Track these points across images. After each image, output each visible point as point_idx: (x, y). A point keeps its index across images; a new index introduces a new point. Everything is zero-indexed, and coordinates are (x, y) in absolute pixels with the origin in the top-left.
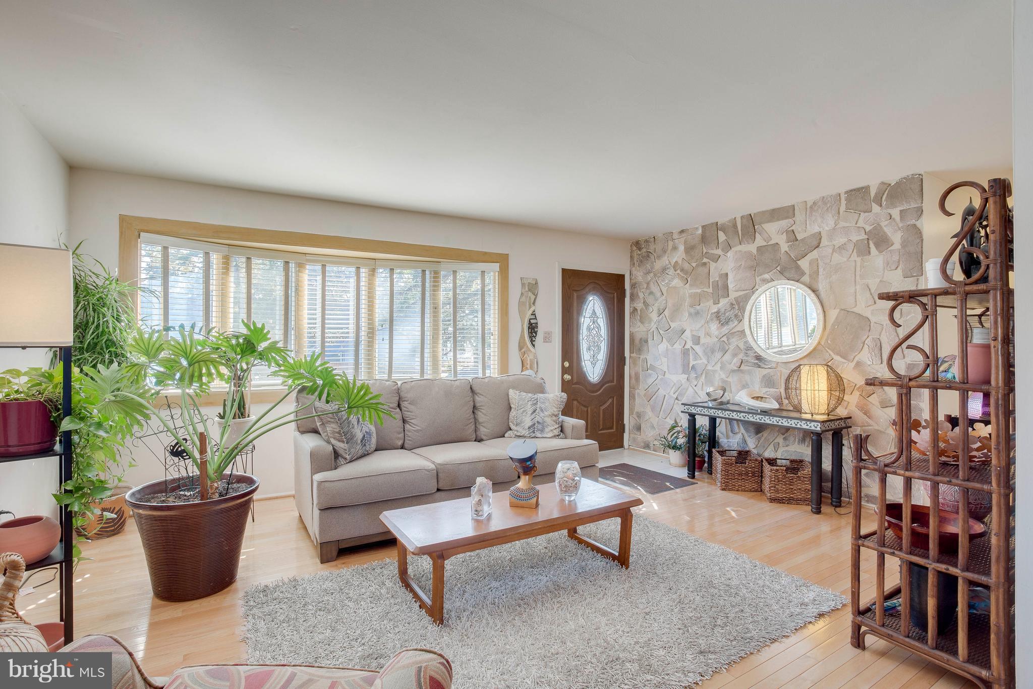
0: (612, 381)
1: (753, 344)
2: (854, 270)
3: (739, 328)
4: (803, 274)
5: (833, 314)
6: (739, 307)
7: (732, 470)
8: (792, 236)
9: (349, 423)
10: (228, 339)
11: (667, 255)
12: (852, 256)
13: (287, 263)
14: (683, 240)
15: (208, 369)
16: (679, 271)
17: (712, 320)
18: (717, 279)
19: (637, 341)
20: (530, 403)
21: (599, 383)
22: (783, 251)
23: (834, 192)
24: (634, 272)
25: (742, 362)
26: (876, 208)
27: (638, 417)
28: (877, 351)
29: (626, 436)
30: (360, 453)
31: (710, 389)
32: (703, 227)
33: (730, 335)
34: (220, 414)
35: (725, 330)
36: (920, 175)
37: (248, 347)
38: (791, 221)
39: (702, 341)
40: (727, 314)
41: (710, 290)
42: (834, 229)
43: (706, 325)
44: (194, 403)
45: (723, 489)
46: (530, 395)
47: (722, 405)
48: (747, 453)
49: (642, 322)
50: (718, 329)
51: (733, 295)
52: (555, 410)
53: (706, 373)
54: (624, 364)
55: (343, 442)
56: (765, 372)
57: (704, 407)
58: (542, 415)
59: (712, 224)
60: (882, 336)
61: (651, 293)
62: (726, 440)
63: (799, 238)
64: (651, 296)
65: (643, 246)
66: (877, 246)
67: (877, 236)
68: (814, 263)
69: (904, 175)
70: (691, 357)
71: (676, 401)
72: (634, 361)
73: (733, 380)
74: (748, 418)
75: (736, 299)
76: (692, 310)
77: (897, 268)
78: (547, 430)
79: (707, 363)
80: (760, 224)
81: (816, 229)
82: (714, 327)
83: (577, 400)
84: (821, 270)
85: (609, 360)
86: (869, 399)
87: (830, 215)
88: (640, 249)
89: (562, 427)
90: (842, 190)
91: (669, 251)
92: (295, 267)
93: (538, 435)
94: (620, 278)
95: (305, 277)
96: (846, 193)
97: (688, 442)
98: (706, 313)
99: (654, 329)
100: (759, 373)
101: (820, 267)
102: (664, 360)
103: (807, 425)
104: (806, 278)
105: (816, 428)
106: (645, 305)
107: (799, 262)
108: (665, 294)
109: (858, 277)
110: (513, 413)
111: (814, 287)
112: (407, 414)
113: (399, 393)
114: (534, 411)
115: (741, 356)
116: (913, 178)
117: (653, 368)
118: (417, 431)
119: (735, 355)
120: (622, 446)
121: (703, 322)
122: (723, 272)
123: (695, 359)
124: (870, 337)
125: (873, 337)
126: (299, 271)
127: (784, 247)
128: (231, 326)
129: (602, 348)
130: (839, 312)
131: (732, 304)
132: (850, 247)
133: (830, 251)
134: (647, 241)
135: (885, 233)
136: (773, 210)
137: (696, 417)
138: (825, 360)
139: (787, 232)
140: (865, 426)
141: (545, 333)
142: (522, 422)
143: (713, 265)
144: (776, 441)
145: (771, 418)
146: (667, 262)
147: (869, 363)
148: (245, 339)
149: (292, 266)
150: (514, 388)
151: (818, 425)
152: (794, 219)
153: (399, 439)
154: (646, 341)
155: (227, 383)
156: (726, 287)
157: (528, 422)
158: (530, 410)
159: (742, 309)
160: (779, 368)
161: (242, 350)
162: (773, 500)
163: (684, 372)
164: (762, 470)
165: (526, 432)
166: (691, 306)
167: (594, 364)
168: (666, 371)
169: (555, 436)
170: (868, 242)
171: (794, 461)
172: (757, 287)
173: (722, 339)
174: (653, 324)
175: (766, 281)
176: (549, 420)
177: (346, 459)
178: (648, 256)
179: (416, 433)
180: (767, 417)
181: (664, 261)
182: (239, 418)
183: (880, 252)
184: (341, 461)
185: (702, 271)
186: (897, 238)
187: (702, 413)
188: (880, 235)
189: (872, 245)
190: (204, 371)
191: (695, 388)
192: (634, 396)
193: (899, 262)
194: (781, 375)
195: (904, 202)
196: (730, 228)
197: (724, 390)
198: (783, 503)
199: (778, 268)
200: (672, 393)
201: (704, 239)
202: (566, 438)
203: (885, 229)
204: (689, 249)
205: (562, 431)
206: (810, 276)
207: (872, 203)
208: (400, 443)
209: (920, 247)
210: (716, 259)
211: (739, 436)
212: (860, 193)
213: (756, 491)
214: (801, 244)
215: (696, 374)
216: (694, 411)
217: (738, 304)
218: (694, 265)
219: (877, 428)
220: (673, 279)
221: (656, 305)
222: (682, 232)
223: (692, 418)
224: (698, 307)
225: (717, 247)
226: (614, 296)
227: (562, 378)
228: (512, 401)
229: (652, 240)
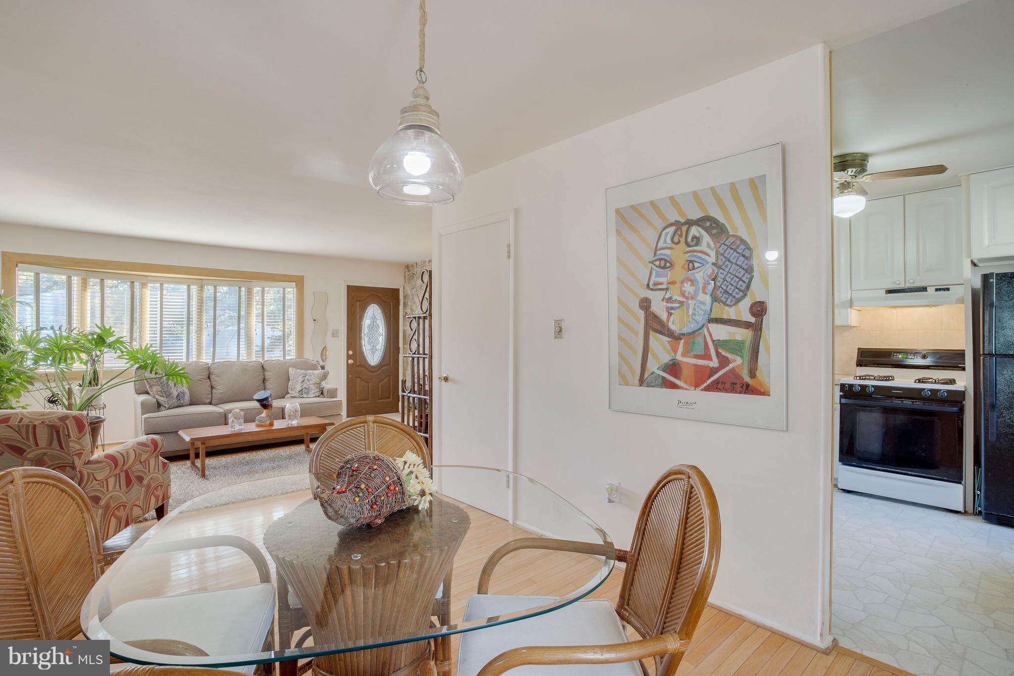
0: (389, 364)
9: (168, 386)
10: (85, 336)
13: (132, 283)
15: (72, 355)
19: (407, 336)
20: (301, 376)
21: (378, 366)
24: (406, 287)
29: (400, 403)
30: (176, 404)
34: (80, 384)
37: (100, 341)
44: (63, 377)
46: (303, 371)
52: (318, 380)
54: (399, 353)
55: (164, 397)
58: (308, 383)
61: (414, 303)
64: (414, 305)
65: (411, 269)
72: (406, 351)
78: (311, 392)
85: (386, 349)
88: (409, 271)
89: (322, 391)
92: (139, 285)
93: (305, 396)
94: (396, 292)
95: (148, 292)
106: (411, 311)
110: (290, 383)
112: (214, 383)
113: (209, 370)
114: (303, 381)
118: (221, 393)
120: (397, 411)
126: (142, 288)
128: (89, 326)
129: (381, 341)
134: (412, 266)
141: (334, 330)
142: (295, 388)
148: (98, 336)
149: (137, 285)
150: (293, 367)
153: (207, 398)
155: (85, 365)
157: (299, 388)
158: (300, 380)
161: (96, 343)
165: (297, 394)
167: (373, 353)
169: (316, 396)
176: (312, 387)
177: (165, 407)
178: (412, 277)
179: (219, 395)
182: (94, 386)
184: (163, 408)
190: (69, 356)
202: (324, 397)
205: (321, 393)
208: (208, 401)
221: (417, 311)
226: (390, 305)
227: (347, 362)
228: (290, 375)
229: (415, 265)
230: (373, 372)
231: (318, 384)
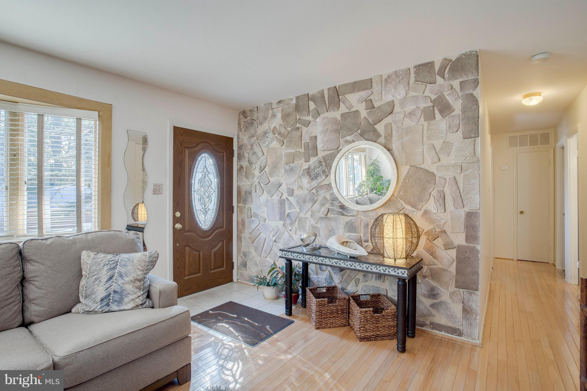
0: (222, 227)
1: (338, 195)
2: (422, 132)
3: (326, 182)
4: (379, 136)
5: (405, 170)
6: (326, 165)
7: (325, 309)
8: (370, 105)
11: (267, 121)
12: (420, 120)
14: (280, 109)
16: (276, 135)
17: (304, 175)
18: (308, 141)
19: (243, 194)
20: (106, 268)
21: (210, 229)
22: (362, 117)
23: (404, 67)
24: (241, 136)
25: (329, 211)
26: (439, 80)
27: (244, 256)
28: (441, 201)
29: (235, 272)
31: (304, 236)
32: (297, 98)
33: (319, 188)
35: (314, 183)
36: (476, 52)
38: (369, 92)
39: (296, 193)
40: (316, 170)
41: (302, 150)
42: (405, 98)
43: (299, 179)
45: (318, 328)
46: (110, 256)
47: (315, 251)
48: (334, 288)
49: (247, 178)
50: (309, 182)
51: (321, 154)
52: (140, 273)
53: (299, 221)
54: (233, 212)
56: (348, 219)
57: (300, 253)
58: (121, 281)
59: (304, 95)
60: (445, 188)
61: (254, 153)
62: (315, 276)
63: (376, 106)
64: (254, 156)
65: (248, 115)
66: (441, 112)
67: (441, 104)
68: (388, 126)
69: (464, 52)
70: (287, 206)
71: (275, 243)
72: (241, 210)
73: (322, 226)
74: (340, 264)
75: (324, 157)
76: (287, 167)
77: (458, 130)
78: (126, 300)
79: (299, 211)
80: (344, 94)
81: (390, 98)
82: (305, 181)
83: (189, 246)
84: (394, 133)
85: (219, 209)
86: (435, 242)
87: (402, 87)
88: (246, 117)
89: (149, 292)
90: (411, 66)
91: (269, 119)
93: (114, 307)
94: (230, 140)
96: (415, 67)
97: (286, 282)
98: (299, 169)
99: (256, 183)
100: (343, 220)
101: (393, 130)
102: (265, 209)
103: (395, 272)
104: (382, 140)
105: (403, 274)
106: (249, 164)
107: (376, 126)
108: (265, 154)
109: (425, 139)
110: (83, 282)
111: (389, 146)
114: (111, 278)
115: (328, 206)
116: (471, 54)
117: (256, 215)
119: (323, 205)
120: (231, 280)
121: (296, 177)
122: (313, 135)
123: (290, 208)
124: (435, 190)
125: (438, 189)
127: (364, 113)
129: (213, 199)
130: (410, 169)
131: (320, 162)
132: (419, 113)
133: (402, 116)
134: (251, 111)
135: (448, 101)
136: (355, 83)
137: (292, 261)
138: (398, 209)
139: (366, 101)
140: (431, 265)
141: (155, 185)
142: (92, 293)
143: (304, 129)
144: (356, 277)
145: (361, 264)
146: (267, 127)
147: (434, 211)
151: (405, 272)
152: (372, 90)
154: (250, 193)
156: (315, 148)
157: (101, 293)
158: (104, 275)
159: (329, 166)
160: (360, 216)
162: (362, 339)
163: (281, 219)
164: (349, 307)
165: (97, 306)
166: (287, 164)
167: (206, 213)
168: (267, 218)
169: (137, 306)
170: (433, 109)
171: (373, 295)
172: (341, 147)
173: (312, 192)
174: (256, 179)
175: (348, 142)
176: (129, 288)
178: (252, 123)
180: (357, 264)
181: (265, 126)
183: (444, 117)
185: (297, 134)
186: (457, 105)
187: (298, 258)
188: (444, 103)
189: (436, 112)
191: (290, 232)
192: (241, 238)
193: (459, 125)
194: (361, 222)
195: (463, 75)
196: (319, 98)
197: (316, 235)
198: (371, 340)
199: (359, 131)
200: (271, 237)
201: (297, 108)
202: (152, 308)
203: (448, 98)
204: (286, 116)
205: (148, 297)
206: (385, 137)
207: (437, 76)
209: (477, 112)
210: (307, 124)
211: (326, 273)
212: (427, 68)
213: (345, 326)
214: (378, 111)
215: (291, 220)
216: (290, 257)
217: (325, 162)
218: (289, 129)
219: (440, 266)
220: (272, 142)
221: (258, 163)
222: (280, 102)
223: (289, 262)
224: (292, 165)
225: (308, 114)
226: (223, 155)
227: (174, 227)
228: (84, 267)
229: (256, 109)
230: (205, 238)
231: (140, 281)
